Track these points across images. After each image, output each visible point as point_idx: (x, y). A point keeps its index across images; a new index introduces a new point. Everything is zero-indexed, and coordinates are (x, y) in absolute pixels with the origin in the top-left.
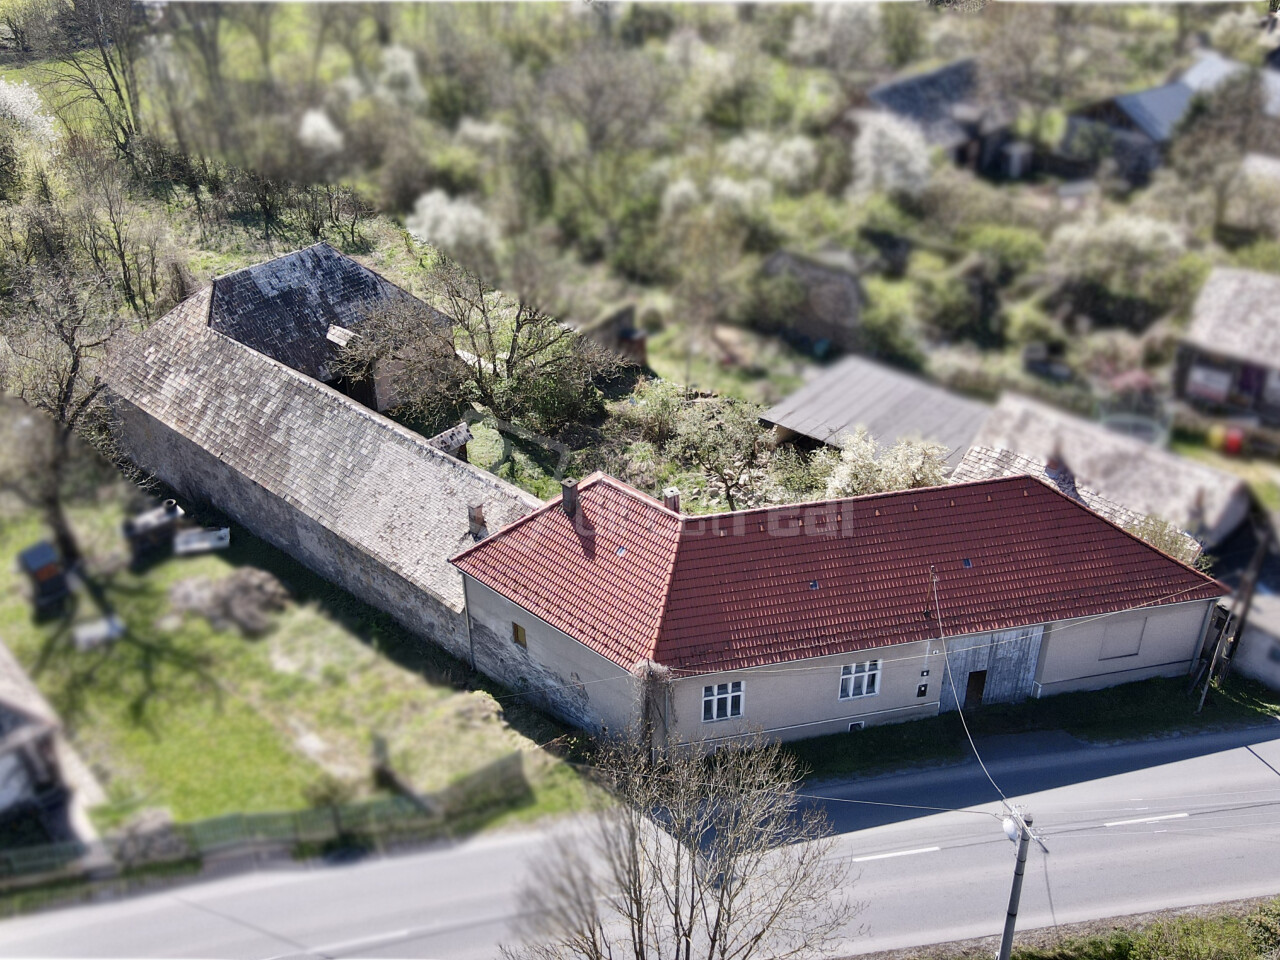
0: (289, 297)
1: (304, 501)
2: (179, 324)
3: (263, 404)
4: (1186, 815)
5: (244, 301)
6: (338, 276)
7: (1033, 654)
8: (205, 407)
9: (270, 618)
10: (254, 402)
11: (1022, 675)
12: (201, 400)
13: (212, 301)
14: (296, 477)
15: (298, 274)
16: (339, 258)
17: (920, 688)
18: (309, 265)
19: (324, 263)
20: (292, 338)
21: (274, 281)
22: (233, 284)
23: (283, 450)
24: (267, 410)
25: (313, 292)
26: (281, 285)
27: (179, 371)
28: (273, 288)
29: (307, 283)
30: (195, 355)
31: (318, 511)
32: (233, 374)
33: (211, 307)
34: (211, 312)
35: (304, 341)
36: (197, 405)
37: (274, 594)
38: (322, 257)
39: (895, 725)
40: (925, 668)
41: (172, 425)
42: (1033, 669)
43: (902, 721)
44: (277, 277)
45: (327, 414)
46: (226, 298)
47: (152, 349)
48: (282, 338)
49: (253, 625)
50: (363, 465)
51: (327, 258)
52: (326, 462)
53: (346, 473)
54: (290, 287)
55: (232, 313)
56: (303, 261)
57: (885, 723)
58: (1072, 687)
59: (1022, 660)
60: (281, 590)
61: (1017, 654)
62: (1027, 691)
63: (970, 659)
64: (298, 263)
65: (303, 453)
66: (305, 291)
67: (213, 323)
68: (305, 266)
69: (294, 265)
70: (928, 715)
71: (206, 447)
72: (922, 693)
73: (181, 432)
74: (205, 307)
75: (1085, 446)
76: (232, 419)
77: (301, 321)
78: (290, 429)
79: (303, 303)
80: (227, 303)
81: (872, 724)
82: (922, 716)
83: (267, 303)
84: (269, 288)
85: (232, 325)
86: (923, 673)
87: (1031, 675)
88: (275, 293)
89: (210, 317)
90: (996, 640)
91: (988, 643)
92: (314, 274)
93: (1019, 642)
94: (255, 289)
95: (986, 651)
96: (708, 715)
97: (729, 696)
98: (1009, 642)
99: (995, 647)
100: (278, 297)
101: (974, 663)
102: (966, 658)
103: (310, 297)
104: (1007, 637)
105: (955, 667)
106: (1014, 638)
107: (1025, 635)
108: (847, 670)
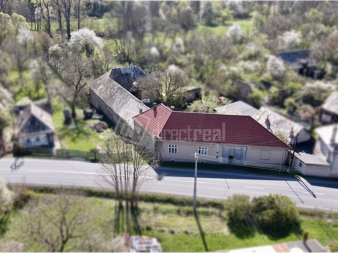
0: (127, 74)
1: (114, 109)
2: (105, 77)
3: (113, 91)
4: (263, 188)
5: (118, 73)
6: (138, 72)
7: (244, 154)
8: (104, 91)
9: (103, 130)
10: (112, 91)
11: (242, 159)
12: (104, 90)
13: (111, 73)
14: (114, 104)
15: (130, 70)
17: (217, 156)
18: (133, 69)
19: (136, 70)
20: (125, 82)
21: (125, 71)
22: (116, 70)
23: (114, 99)
24: (114, 92)
27: (102, 85)
28: (124, 72)
29: (131, 72)
30: (105, 82)
31: (116, 111)
32: (110, 86)
35: (128, 83)
36: (103, 91)
37: (105, 126)
38: (136, 68)
39: (211, 164)
40: (218, 152)
41: (98, 95)
42: (244, 158)
43: (213, 163)
45: (123, 93)
47: (99, 81)
48: (123, 82)
49: (99, 130)
50: (126, 102)
51: (137, 68)
52: (120, 102)
53: (123, 104)
54: (128, 73)
55: (114, 75)
56: (132, 68)
57: (209, 163)
59: (241, 155)
60: (107, 126)
61: (240, 153)
63: (229, 152)
65: (117, 100)
66: (131, 74)
67: (110, 76)
70: (219, 164)
71: (102, 98)
73: (99, 96)
74: (110, 74)
75: (274, 118)
76: (107, 94)
77: (128, 79)
78: (116, 96)
79: (130, 76)
80: (114, 73)
81: (206, 163)
83: (122, 75)
84: (123, 72)
85: (114, 78)
87: (244, 160)
88: (124, 73)
90: (235, 149)
91: (233, 149)
92: (133, 71)
93: (240, 150)
94: (120, 72)
95: (233, 151)
96: (170, 152)
97: (174, 148)
98: (238, 150)
99: (235, 150)
100: (125, 74)
101: (230, 153)
102: (228, 152)
103: (131, 75)
104: (237, 149)
105: (225, 153)
106: (239, 149)
107: (242, 149)
108: (200, 148)
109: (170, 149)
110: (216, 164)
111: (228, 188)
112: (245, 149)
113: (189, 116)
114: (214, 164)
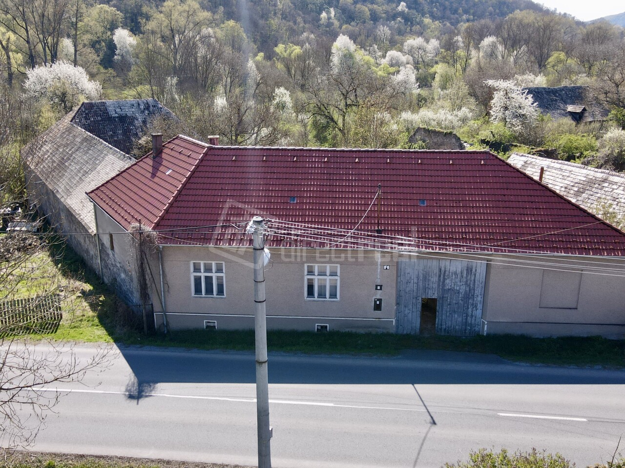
0: (123, 119)
1: (60, 191)
2: (60, 124)
4: (585, 420)
5: (96, 114)
6: (157, 115)
7: (478, 291)
8: (49, 156)
10: (68, 150)
11: (470, 310)
12: (49, 154)
13: (78, 112)
14: (64, 180)
15: (133, 110)
16: (161, 108)
17: (375, 302)
18: (142, 107)
19: (151, 108)
20: (118, 137)
21: (118, 110)
22: (93, 106)
23: (66, 169)
25: (139, 119)
26: (121, 113)
27: (49, 143)
28: (116, 113)
29: (137, 115)
30: (58, 135)
31: (63, 195)
32: (67, 140)
33: (76, 114)
34: (75, 116)
35: (125, 141)
36: (46, 156)
39: (356, 333)
40: (379, 282)
41: (32, 167)
42: (480, 306)
43: (362, 331)
44: (121, 108)
45: (92, 148)
46: (87, 112)
47: (45, 137)
48: (112, 136)
50: (93, 169)
51: (154, 106)
52: (80, 170)
53: (85, 173)
54: (126, 114)
55: (86, 118)
56: (139, 104)
57: (347, 330)
58: (517, 331)
59: (469, 296)
61: (463, 287)
62: (477, 329)
63: (421, 284)
64: (135, 105)
65: (73, 168)
66: (134, 118)
67: (74, 121)
68: (139, 107)
69: (133, 105)
70: (385, 331)
72: (378, 307)
74: (73, 114)
76: (55, 159)
77: (126, 131)
78: (74, 158)
79: (131, 123)
80: (86, 114)
81: (336, 329)
82: (380, 331)
83: (110, 119)
84: (114, 112)
85: (84, 125)
86: (377, 286)
87: (479, 313)
88: (117, 115)
89: (74, 118)
90: (443, 269)
91: (437, 271)
92: (143, 112)
93: (465, 275)
94: (106, 111)
95: (435, 279)
96: (198, 290)
97: (214, 275)
98: (456, 273)
99: (443, 274)
100: (117, 117)
101: (425, 289)
102: (417, 283)
103: (136, 122)
104: (453, 269)
105: (408, 289)
106: (459, 270)
107: (469, 270)
108: (311, 272)
109: (198, 280)
110: (374, 332)
111: (429, 425)
112: (480, 266)
113: (270, 158)
114: (368, 335)
